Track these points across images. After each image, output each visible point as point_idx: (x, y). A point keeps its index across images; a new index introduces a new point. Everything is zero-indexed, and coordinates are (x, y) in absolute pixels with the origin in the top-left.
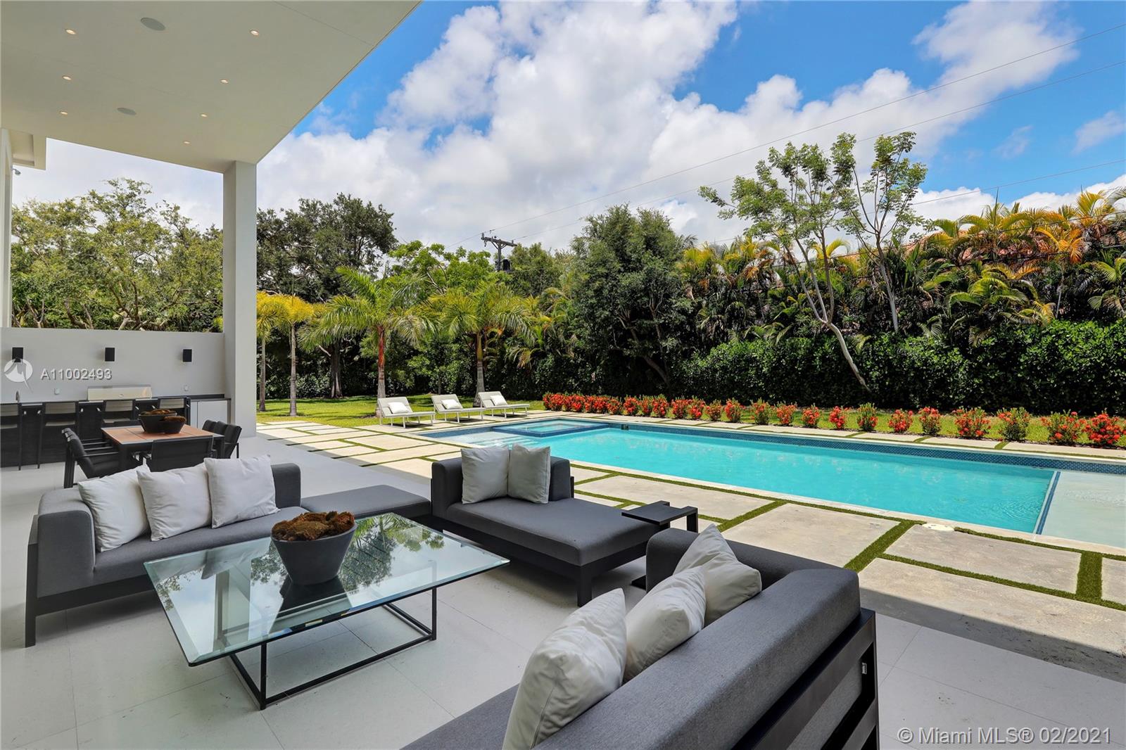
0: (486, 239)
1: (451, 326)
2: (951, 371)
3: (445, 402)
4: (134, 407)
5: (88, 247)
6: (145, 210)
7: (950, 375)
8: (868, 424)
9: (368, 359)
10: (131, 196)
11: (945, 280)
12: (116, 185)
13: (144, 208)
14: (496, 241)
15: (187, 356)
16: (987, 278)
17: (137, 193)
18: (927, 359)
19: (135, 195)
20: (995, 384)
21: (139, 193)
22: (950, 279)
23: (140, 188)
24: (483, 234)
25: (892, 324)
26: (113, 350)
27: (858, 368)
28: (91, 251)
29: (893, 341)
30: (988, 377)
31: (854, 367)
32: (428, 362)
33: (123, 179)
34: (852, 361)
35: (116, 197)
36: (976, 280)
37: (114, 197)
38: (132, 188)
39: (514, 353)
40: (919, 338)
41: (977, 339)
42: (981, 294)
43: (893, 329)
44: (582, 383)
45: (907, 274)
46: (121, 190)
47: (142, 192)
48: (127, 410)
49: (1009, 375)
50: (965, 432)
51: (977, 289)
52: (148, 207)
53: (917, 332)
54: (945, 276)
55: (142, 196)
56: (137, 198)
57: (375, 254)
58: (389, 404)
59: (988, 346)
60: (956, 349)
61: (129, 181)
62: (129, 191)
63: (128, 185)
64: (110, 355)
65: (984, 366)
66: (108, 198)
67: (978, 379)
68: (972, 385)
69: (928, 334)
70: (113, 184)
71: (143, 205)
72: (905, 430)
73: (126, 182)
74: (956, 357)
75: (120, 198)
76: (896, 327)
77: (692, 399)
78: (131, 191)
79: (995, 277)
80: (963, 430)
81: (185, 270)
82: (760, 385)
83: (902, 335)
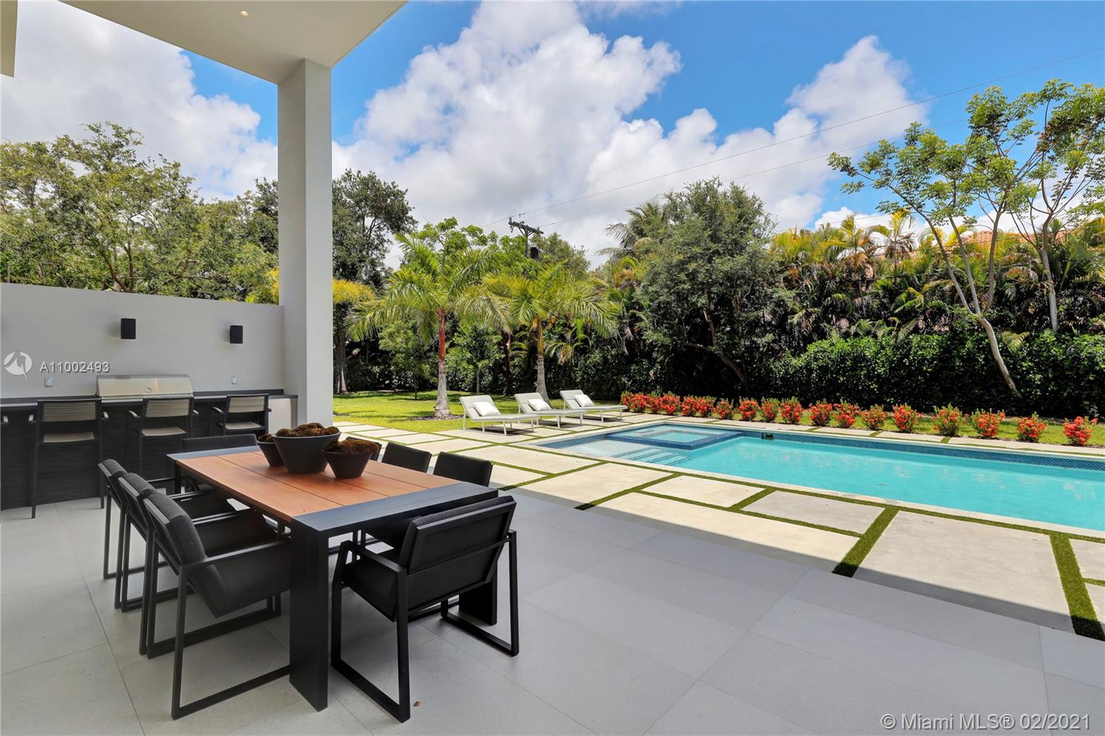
0: (513, 224)
1: (521, 312)
3: (533, 402)
4: (190, 411)
5: (76, 193)
6: (134, 164)
9: (387, 352)
10: (117, 146)
12: (98, 131)
13: (134, 161)
14: (524, 227)
15: (235, 335)
17: (124, 143)
19: (122, 146)
21: (127, 144)
23: (128, 136)
24: (510, 219)
26: (133, 322)
27: (1009, 370)
28: (79, 197)
31: (1004, 369)
32: (469, 355)
33: (108, 123)
34: (1003, 362)
35: (99, 146)
37: (96, 145)
38: (118, 135)
39: (551, 348)
44: (635, 381)
46: (104, 137)
47: (131, 142)
48: (183, 415)
52: (139, 160)
55: (131, 147)
56: (125, 149)
57: (386, 238)
58: (475, 404)
61: (115, 127)
62: (114, 140)
63: (114, 132)
64: (128, 329)
66: (89, 147)
70: (94, 130)
71: (132, 158)
73: (111, 127)
75: (104, 147)
76: (1054, 324)
77: (839, 403)
78: (117, 139)
81: (197, 234)
82: (872, 387)
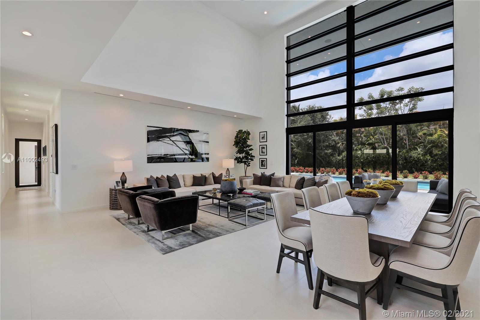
2: (426, 162)
7: (426, 163)
8: (406, 176)
11: (424, 133)
16: (439, 133)
18: (419, 158)
20: (440, 166)
22: (426, 133)
25: (407, 147)
29: (407, 152)
30: (438, 163)
36: (435, 133)
40: (416, 151)
41: (435, 152)
42: (437, 138)
43: (406, 148)
45: (412, 131)
49: (445, 163)
50: (436, 178)
51: (436, 136)
53: (415, 149)
54: (425, 131)
59: (439, 154)
60: (428, 155)
65: (437, 160)
67: (435, 164)
68: (433, 166)
69: (419, 150)
72: (418, 178)
74: (428, 157)
76: (408, 147)
79: (442, 133)
80: (436, 177)
83: (410, 150)
